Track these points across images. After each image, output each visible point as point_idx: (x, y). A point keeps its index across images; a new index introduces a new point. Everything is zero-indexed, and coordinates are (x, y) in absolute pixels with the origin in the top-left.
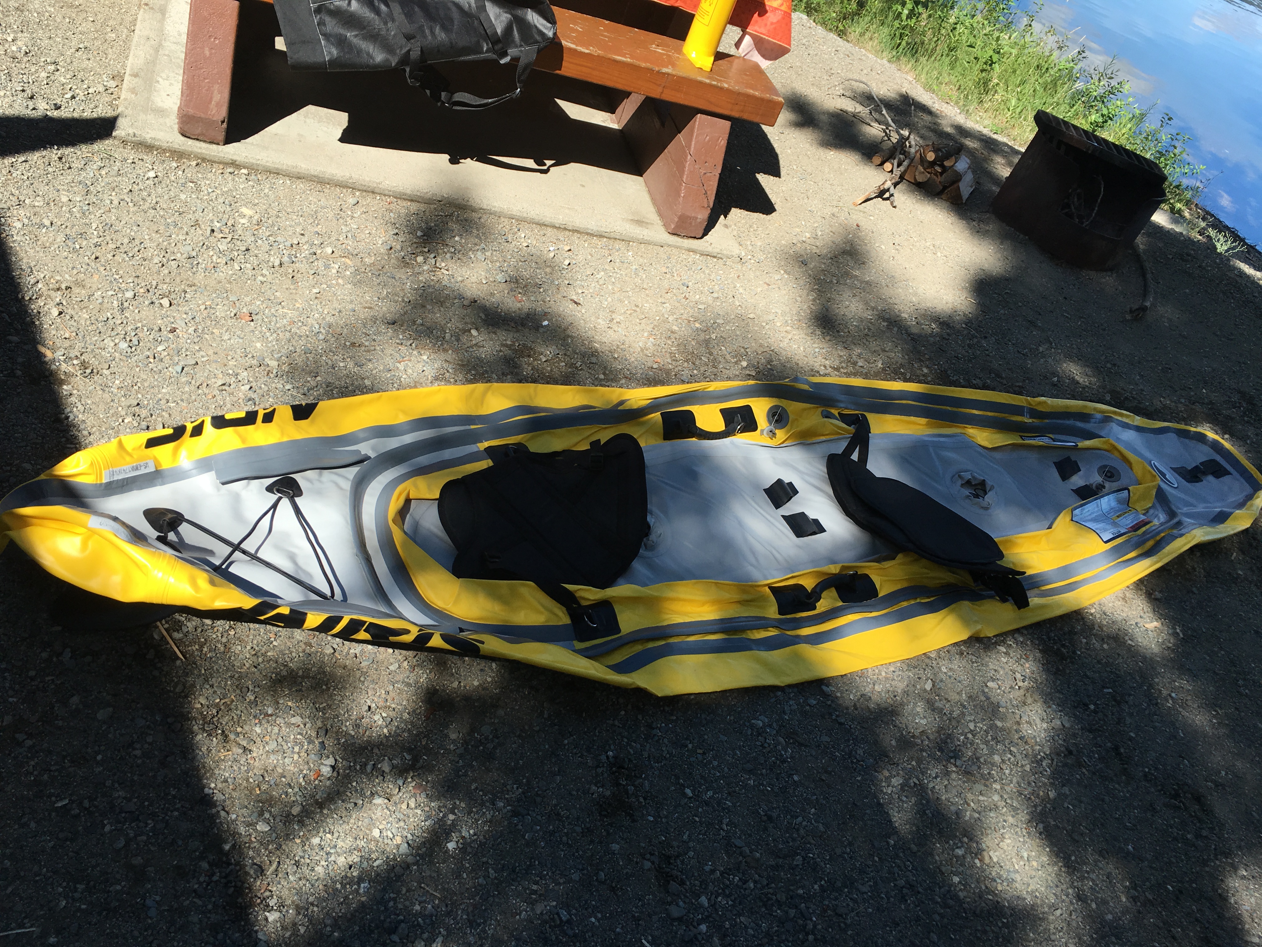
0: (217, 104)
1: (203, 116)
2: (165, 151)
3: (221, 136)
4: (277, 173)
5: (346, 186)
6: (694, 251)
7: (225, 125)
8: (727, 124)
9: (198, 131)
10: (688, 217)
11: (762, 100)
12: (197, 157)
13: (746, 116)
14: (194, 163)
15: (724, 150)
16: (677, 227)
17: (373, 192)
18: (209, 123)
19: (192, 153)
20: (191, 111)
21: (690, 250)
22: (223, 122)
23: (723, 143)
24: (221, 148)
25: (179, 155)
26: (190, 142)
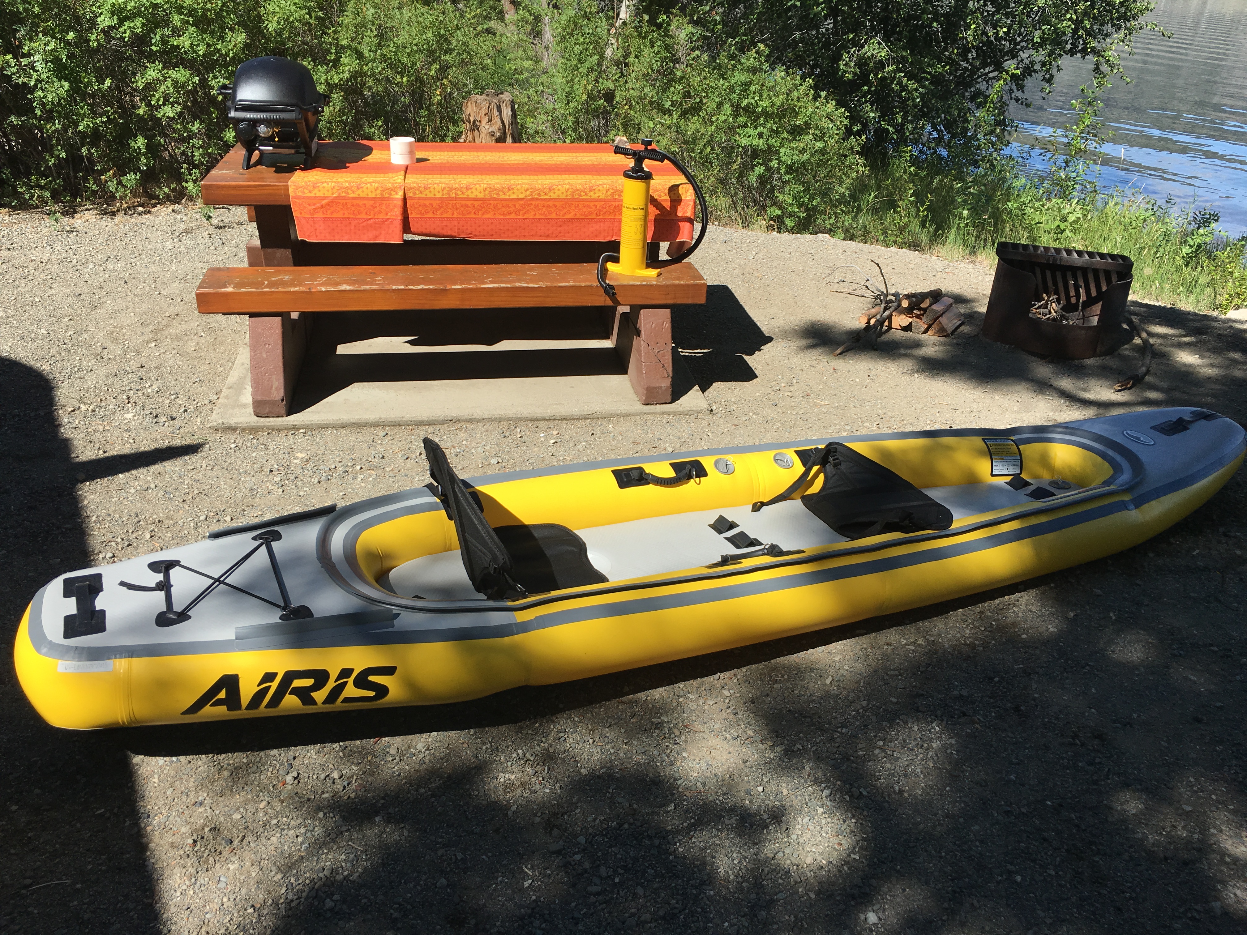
0: (276, 389)
1: (267, 399)
2: (244, 429)
3: (283, 411)
4: (326, 427)
5: (379, 426)
6: (668, 414)
7: (284, 402)
8: (668, 311)
9: (267, 411)
10: (654, 388)
11: (688, 286)
12: (268, 428)
13: (680, 301)
14: (266, 433)
15: (670, 330)
16: (647, 398)
17: (400, 425)
18: (273, 403)
19: (264, 426)
20: (259, 398)
21: (663, 413)
22: (282, 400)
23: (668, 325)
24: (284, 419)
25: (254, 430)
26: (262, 419)
